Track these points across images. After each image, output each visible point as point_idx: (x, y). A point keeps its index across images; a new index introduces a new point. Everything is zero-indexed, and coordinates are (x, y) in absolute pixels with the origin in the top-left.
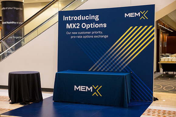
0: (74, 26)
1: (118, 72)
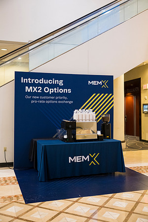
0: (35, 89)
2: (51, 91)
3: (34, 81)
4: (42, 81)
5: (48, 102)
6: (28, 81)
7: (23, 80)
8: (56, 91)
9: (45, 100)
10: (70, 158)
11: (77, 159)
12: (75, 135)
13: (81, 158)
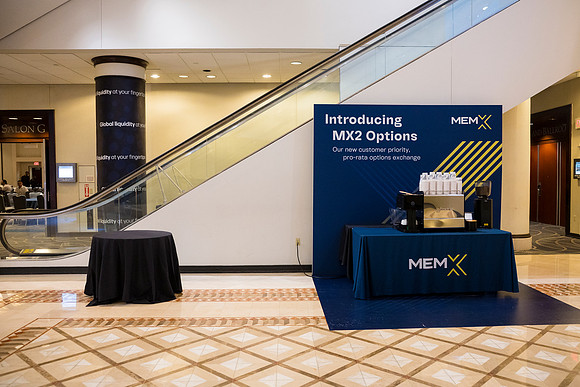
0: (350, 135)
2: (379, 137)
3: (348, 120)
4: (362, 120)
5: (373, 158)
6: (337, 120)
7: (329, 120)
8: (389, 137)
9: (368, 154)
10: (411, 261)
11: (424, 263)
12: (421, 219)
13: (433, 262)
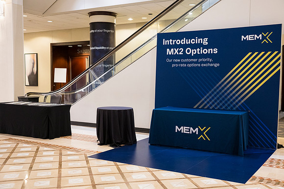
0: (176, 51)
1: (231, 110)
2: (193, 52)
5: (190, 65)
6: (170, 42)
7: (165, 42)
9: (187, 63)
